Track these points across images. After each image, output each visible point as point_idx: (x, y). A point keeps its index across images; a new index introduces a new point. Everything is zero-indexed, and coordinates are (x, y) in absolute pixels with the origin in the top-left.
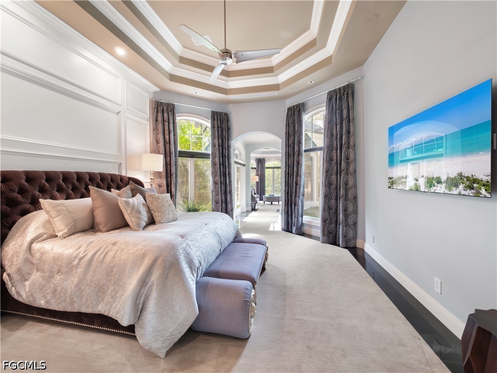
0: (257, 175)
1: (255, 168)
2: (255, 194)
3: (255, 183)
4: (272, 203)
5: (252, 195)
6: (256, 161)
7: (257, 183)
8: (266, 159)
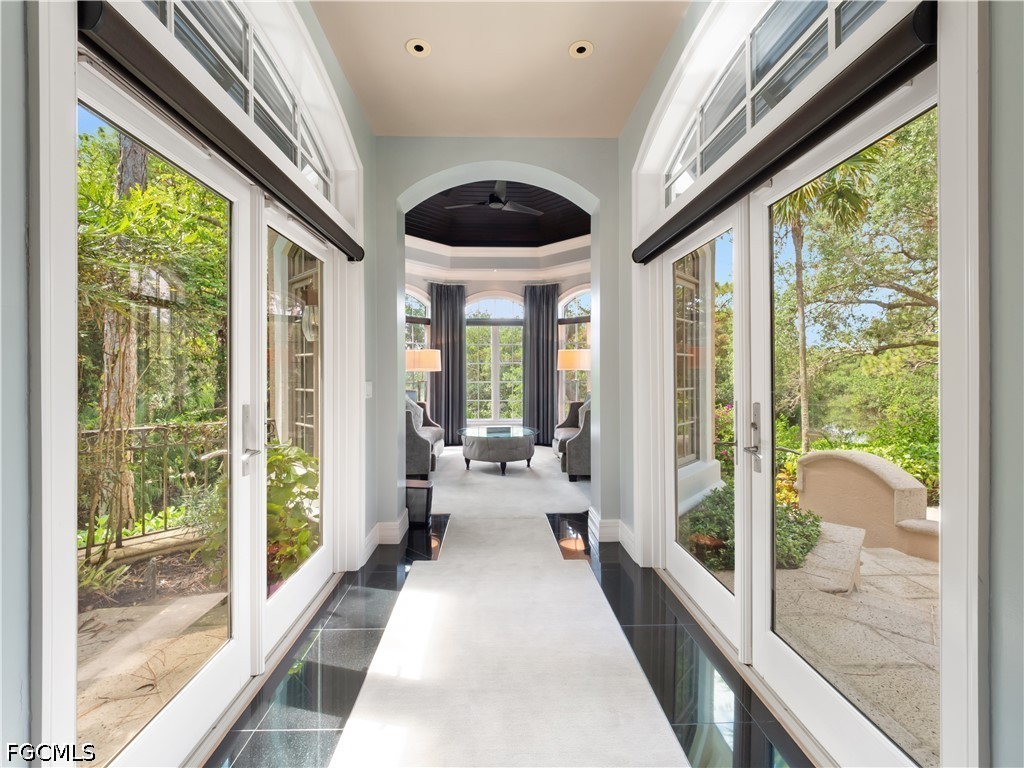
0: (435, 346)
1: (427, 322)
2: (426, 423)
3: (427, 379)
4: (503, 466)
5: (411, 435)
6: (430, 293)
7: (435, 376)
8: (468, 289)
